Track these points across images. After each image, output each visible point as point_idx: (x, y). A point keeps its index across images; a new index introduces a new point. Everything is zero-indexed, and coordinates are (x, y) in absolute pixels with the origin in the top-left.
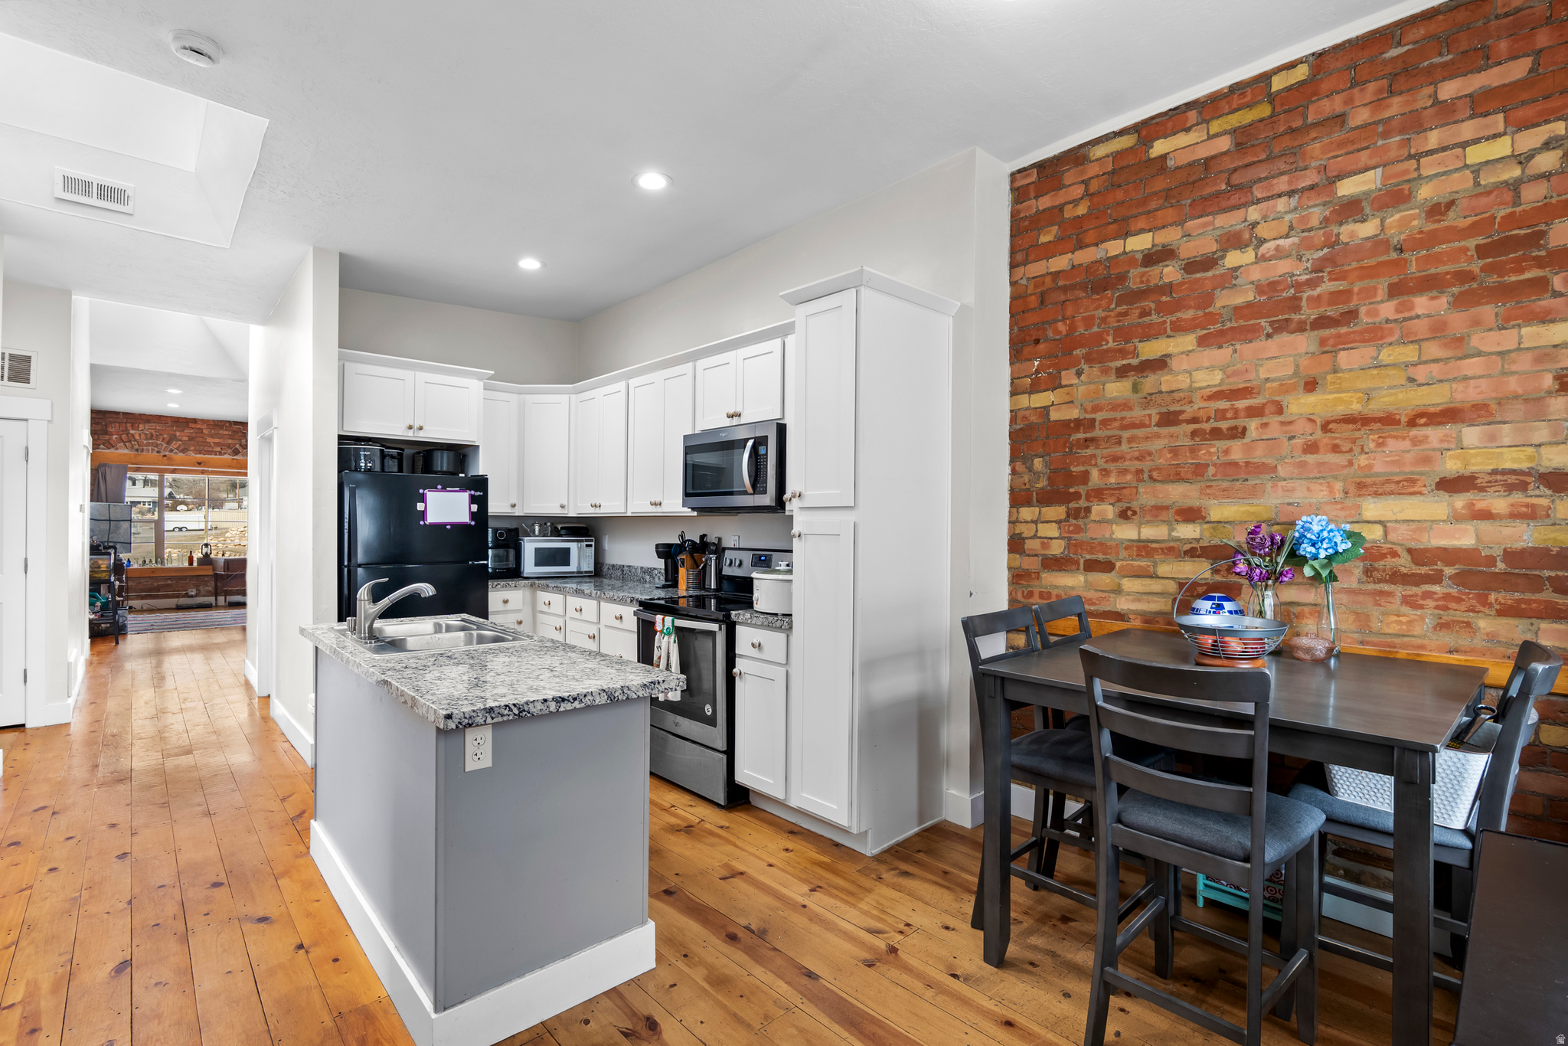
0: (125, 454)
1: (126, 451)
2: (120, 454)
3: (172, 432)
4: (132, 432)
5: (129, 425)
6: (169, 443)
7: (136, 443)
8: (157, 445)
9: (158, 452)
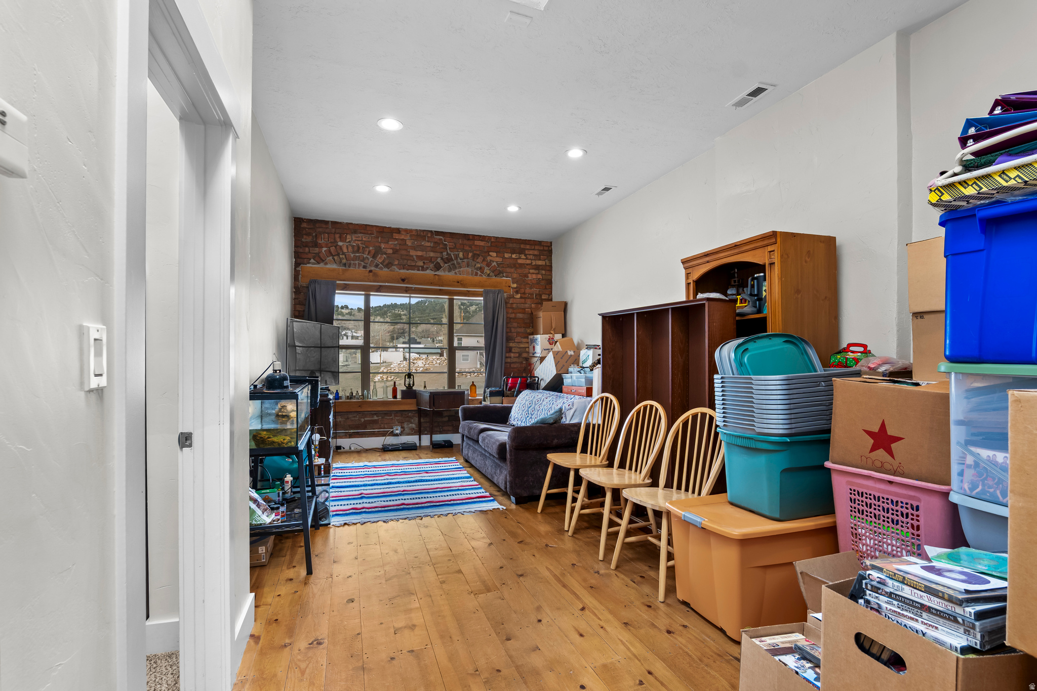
0: (334, 270)
1: (335, 266)
2: (329, 270)
3: (377, 244)
4: (340, 244)
5: (337, 236)
6: (374, 257)
7: (344, 256)
8: (363, 260)
9: (364, 267)
